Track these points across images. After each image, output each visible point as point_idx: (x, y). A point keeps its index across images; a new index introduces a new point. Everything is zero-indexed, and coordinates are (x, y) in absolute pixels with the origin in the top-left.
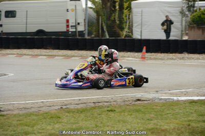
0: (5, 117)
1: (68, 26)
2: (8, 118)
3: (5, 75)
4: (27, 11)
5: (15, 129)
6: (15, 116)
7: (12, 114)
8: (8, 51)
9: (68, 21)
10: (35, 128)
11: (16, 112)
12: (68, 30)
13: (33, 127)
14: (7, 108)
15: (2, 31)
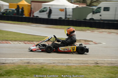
0: (100, 67)
2: (101, 68)
3: (101, 43)
4: (116, 8)
5: (105, 74)
6: (105, 67)
7: (104, 66)
8: (103, 30)
10: (117, 75)
11: (106, 65)
13: (115, 74)
14: (101, 62)
15: (101, 19)
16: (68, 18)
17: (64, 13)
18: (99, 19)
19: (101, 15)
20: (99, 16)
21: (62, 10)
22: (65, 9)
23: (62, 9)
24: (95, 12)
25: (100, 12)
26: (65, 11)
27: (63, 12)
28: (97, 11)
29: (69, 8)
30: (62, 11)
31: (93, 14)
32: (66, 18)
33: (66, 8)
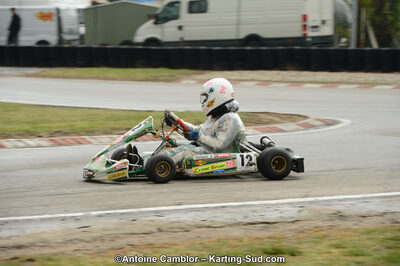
1: (305, 27)
9: (305, 18)
12: (305, 35)
15: (182, 38)
16: (69, 42)
17: (52, 26)
18: (176, 39)
19: (180, 28)
20: (175, 30)
21: (45, 16)
22: (54, 12)
23: (46, 12)
24: (162, 16)
25: (176, 17)
26: (55, 18)
27: (48, 22)
28: (168, 15)
29: (68, 9)
30: (45, 20)
31: (156, 23)
32: (61, 40)
33: (58, 11)
